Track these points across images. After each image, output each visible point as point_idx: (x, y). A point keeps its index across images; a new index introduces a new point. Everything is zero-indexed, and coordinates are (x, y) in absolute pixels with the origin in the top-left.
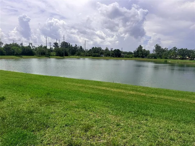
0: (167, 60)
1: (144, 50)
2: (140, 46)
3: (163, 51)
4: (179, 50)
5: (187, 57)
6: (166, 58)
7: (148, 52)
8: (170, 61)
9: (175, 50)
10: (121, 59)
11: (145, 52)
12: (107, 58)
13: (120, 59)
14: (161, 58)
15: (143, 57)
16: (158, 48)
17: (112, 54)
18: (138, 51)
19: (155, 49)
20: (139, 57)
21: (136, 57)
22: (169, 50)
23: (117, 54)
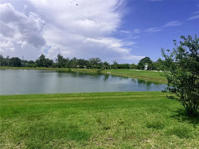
0: (71, 69)
1: (48, 59)
2: (42, 55)
3: (66, 61)
4: (78, 60)
5: (85, 66)
6: (69, 67)
7: (52, 61)
8: (73, 70)
9: (75, 60)
10: (23, 69)
11: (49, 62)
12: (3, 67)
13: (21, 69)
14: (64, 67)
15: (47, 67)
16: (60, 57)
17: (10, 62)
18: (41, 60)
19: (57, 58)
20: (43, 66)
21: (39, 66)
22: (70, 60)
23: (16, 63)
